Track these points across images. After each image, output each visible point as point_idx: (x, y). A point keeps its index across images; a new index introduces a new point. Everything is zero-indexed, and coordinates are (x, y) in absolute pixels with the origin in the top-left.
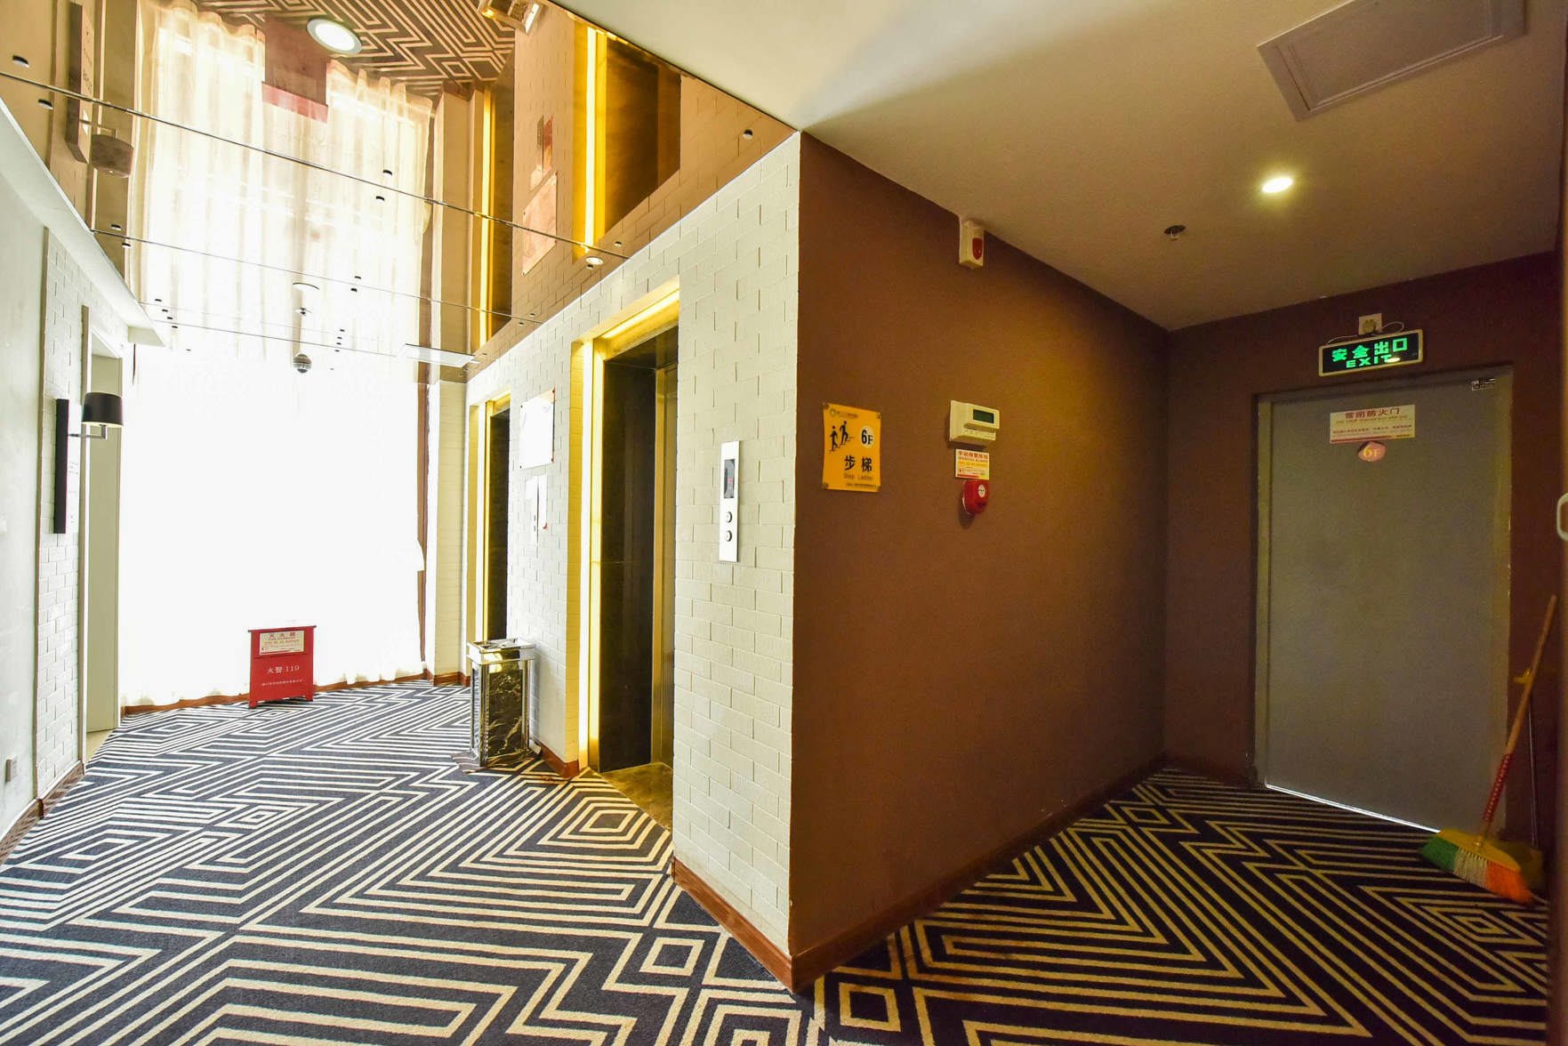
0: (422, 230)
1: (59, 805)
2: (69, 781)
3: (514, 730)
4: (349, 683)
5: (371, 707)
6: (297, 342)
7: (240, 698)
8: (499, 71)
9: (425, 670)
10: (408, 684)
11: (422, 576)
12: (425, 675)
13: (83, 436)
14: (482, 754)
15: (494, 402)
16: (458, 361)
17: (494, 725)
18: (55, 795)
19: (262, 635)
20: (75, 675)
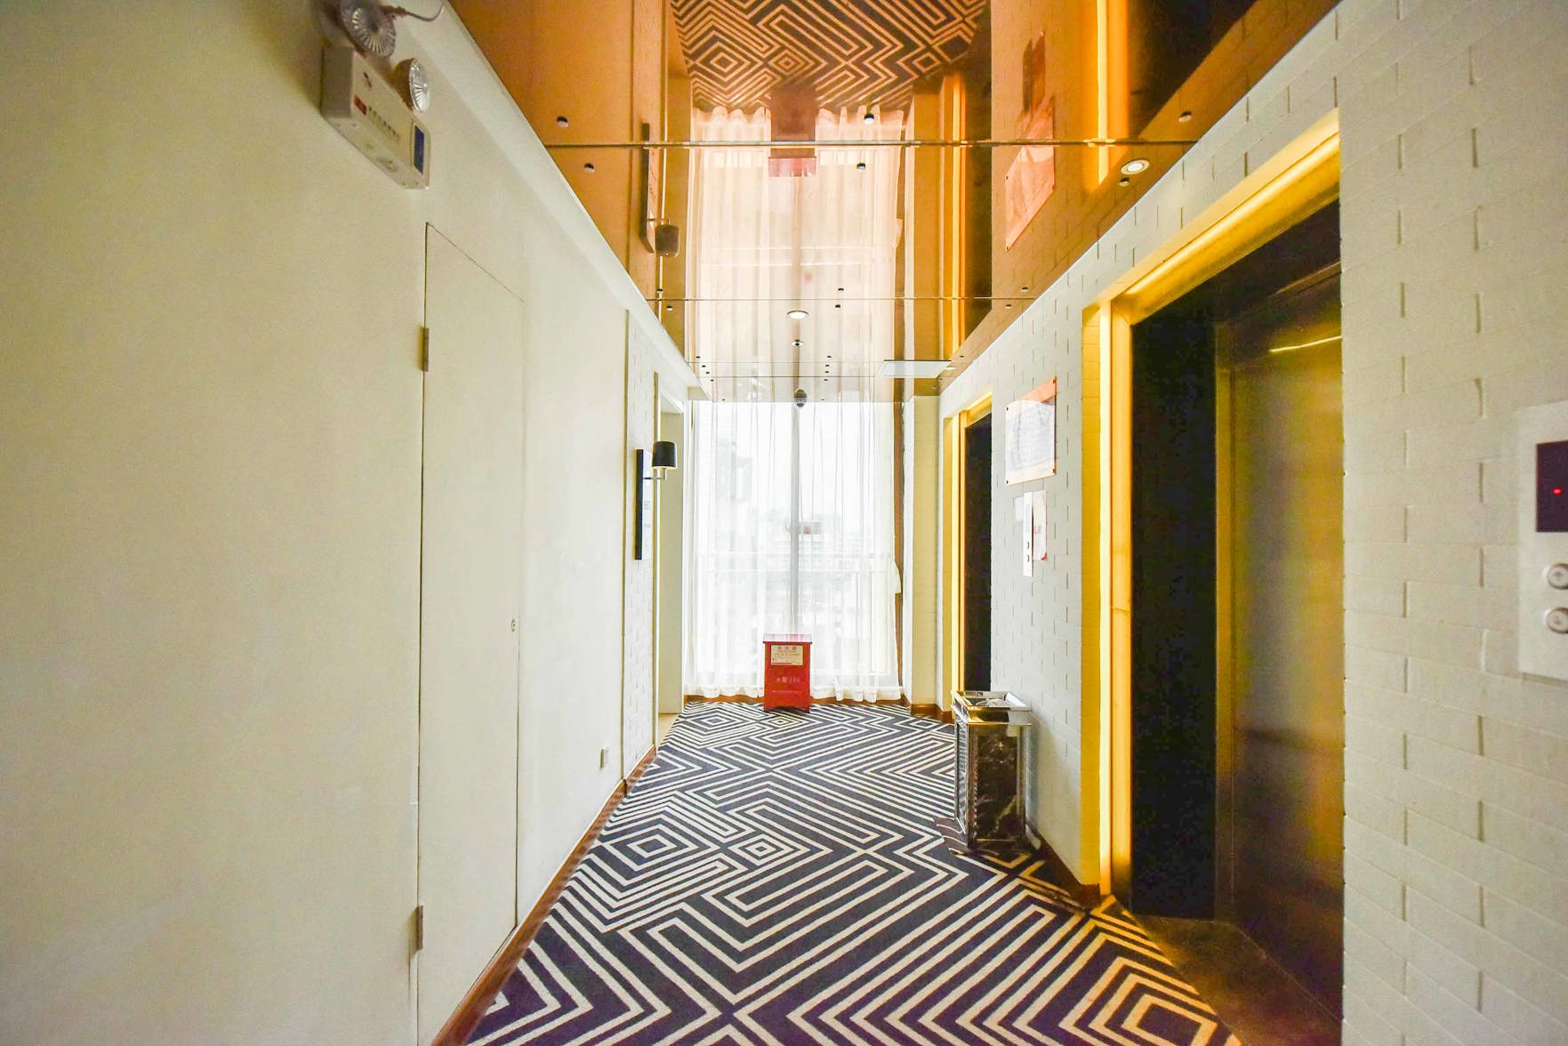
0: (895, 245)
1: (638, 785)
2: (647, 761)
3: (1007, 811)
4: (838, 699)
5: (857, 730)
6: (796, 377)
7: (758, 699)
8: (968, 41)
9: (903, 696)
10: (888, 708)
11: (899, 598)
12: (903, 701)
13: (655, 479)
14: (970, 829)
15: (968, 412)
16: (931, 370)
17: (983, 800)
18: (637, 773)
19: (773, 647)
20: (651, 674)
